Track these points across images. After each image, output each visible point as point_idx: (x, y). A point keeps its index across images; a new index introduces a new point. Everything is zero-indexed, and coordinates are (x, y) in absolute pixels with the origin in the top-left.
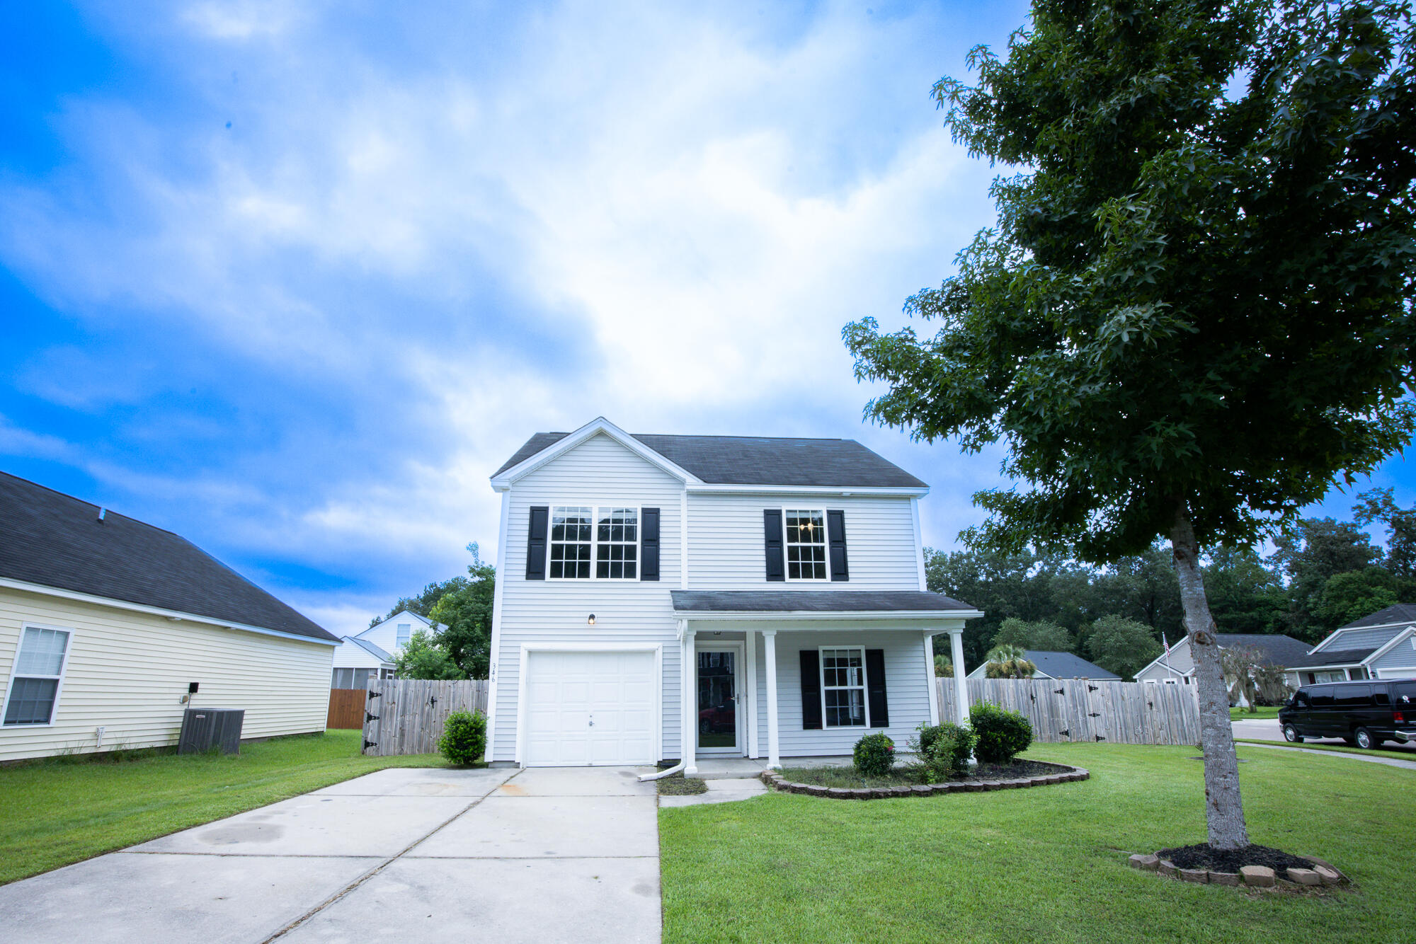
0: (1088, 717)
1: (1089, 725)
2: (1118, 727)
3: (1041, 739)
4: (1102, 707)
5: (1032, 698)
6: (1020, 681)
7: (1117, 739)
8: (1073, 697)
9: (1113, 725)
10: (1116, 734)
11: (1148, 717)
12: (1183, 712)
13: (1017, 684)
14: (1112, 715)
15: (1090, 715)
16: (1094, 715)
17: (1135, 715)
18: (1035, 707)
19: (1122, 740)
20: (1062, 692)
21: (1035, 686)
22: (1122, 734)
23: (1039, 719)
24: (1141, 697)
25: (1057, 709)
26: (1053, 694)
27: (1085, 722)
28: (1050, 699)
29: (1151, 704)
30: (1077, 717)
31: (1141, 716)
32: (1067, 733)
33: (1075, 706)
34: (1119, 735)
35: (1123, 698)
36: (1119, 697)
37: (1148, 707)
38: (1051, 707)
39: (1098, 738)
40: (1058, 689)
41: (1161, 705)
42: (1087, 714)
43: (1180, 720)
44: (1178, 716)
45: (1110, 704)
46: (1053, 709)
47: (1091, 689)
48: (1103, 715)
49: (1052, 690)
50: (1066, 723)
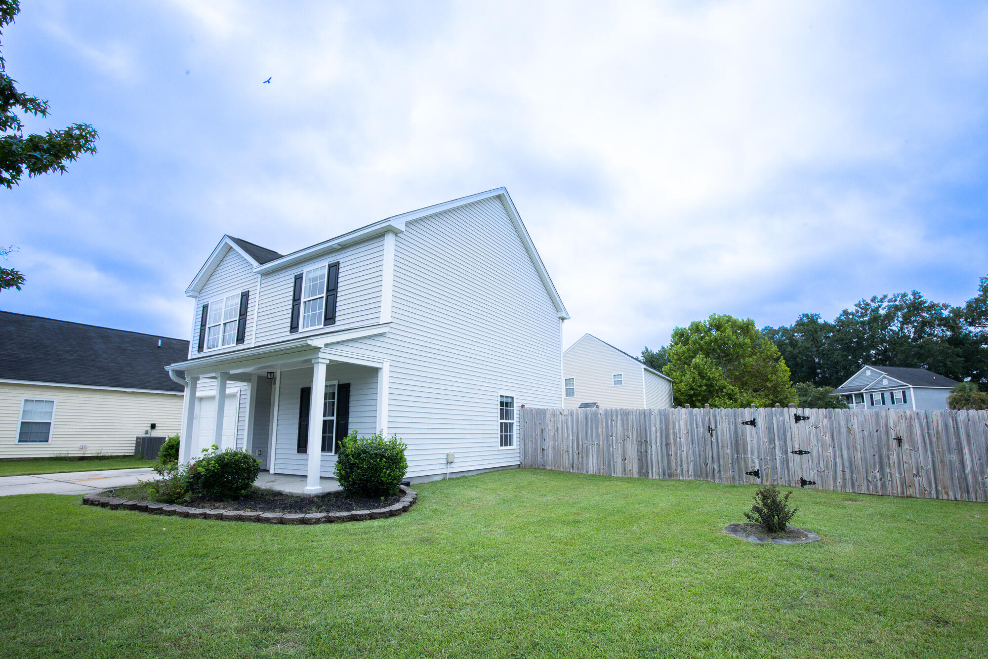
0: (790, 454)
1: (791, 465)
2: (839, 468)
3: (720, 478)
4: (814, 441)
5: (710, 429)
6: (696, 410)
7: (835, 486)
8: (770, 429)
9: (831, 466)
10: (835, 479)
11: (894, 457)
12: (966, 452)
13: (691, 414)
14: (830, 452)
15: (794, 452)
16: (800, 452)
17: (869, 455)
18: (714, 440)
19: (844, 486)
20: (753, 423)
21: (715, 416)
22: (844, 479)
23: (718, 455)
24: (882, 430)
25: (745, 444)
26: (740, 426)
27: (786, 462)
28: (736, 432)
29: (899, 440)
30: (773, 454)
31: (881, 457)
32: (756, 474)
33: (772, 440)
34: (839, 479)
35: (849, 430)
36: (844, 430)
37: (894, 443)
38: (737, 441)
39: (804, 482)
40: (748, 419)
41: (919, 440)
42: (789, 450)
43: (957, 464)
44: (954, 457)
45: (827, 438)
46: (738, 444)
47: (798, 418)
48: (815, 454)
49: (740, 421)
50: (757, 461)
